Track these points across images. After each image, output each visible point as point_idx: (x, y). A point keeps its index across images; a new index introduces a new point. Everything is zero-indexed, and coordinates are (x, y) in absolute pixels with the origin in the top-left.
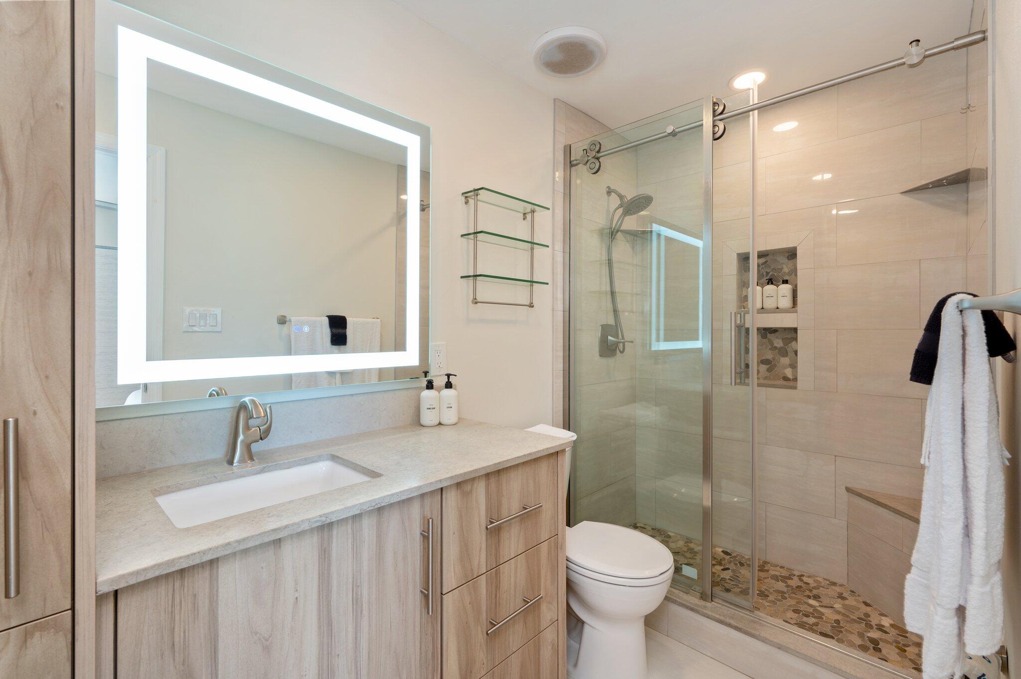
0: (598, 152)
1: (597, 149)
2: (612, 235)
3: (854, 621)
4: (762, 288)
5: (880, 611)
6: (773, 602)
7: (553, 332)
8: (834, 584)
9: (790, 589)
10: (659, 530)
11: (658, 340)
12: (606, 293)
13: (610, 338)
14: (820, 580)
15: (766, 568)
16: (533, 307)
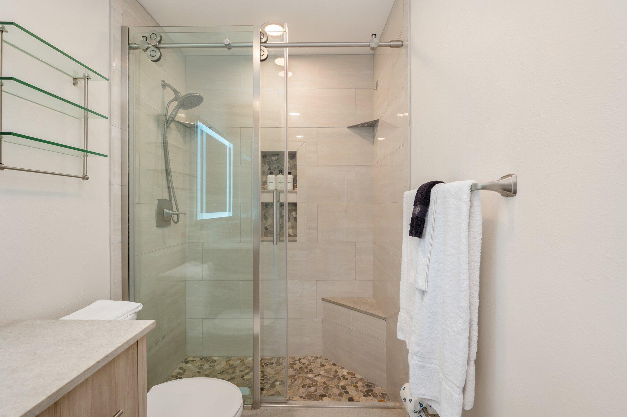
0: (159, 42)
1: (158, 39)
2: (167, 123)
3: (331, 378)
4: (276, 177)
5: (341, 366)
6: (290, 386)
7: (110, 206)
8: (316, 358)
9: (296, 371)
10: (205, 359)
11: (202, 212)
12: (162, 172)
13: (165, 210)
14: (309, 358)
15: (280, 362)
16: (87, 179)
